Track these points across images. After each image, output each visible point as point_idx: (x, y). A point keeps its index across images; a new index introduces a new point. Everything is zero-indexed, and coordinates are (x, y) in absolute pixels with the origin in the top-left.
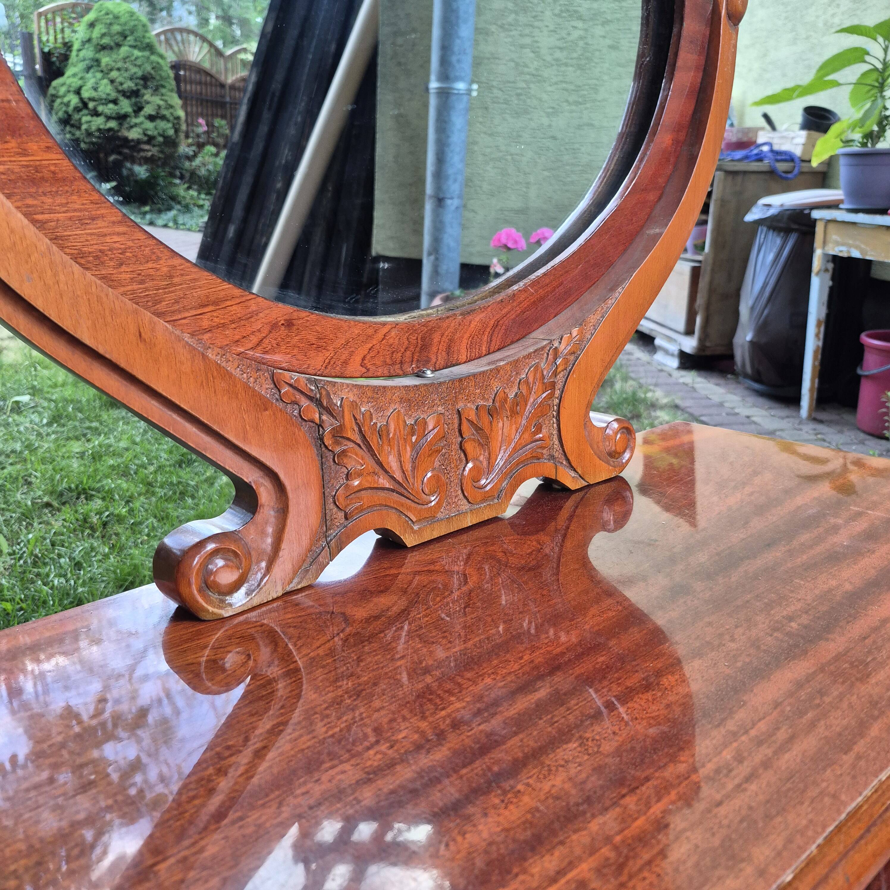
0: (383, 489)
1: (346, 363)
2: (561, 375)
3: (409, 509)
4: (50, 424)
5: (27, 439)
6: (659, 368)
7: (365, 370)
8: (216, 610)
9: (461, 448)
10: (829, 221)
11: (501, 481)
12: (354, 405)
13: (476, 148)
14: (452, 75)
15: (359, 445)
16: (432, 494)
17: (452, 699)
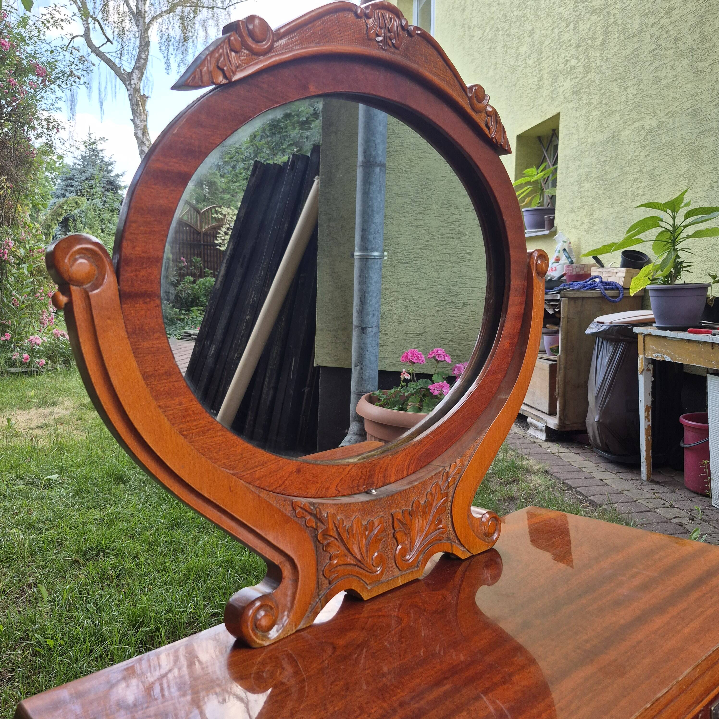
0: (350, 564)
1: (327, 489)
2: (451, 487)
3: (365, 576)
4: (73, 497)
5: (58, 510)
6: (532, 440)
7: (337, 492)
8: (261, 642)
9: (394, 536)
10: (646, 335)
11: (418, 556)
12: (334, 516)
13: (387, 292)
14: (370, 247)
15: (337, 539)
16: (378, 566)
17: (399, 691)
